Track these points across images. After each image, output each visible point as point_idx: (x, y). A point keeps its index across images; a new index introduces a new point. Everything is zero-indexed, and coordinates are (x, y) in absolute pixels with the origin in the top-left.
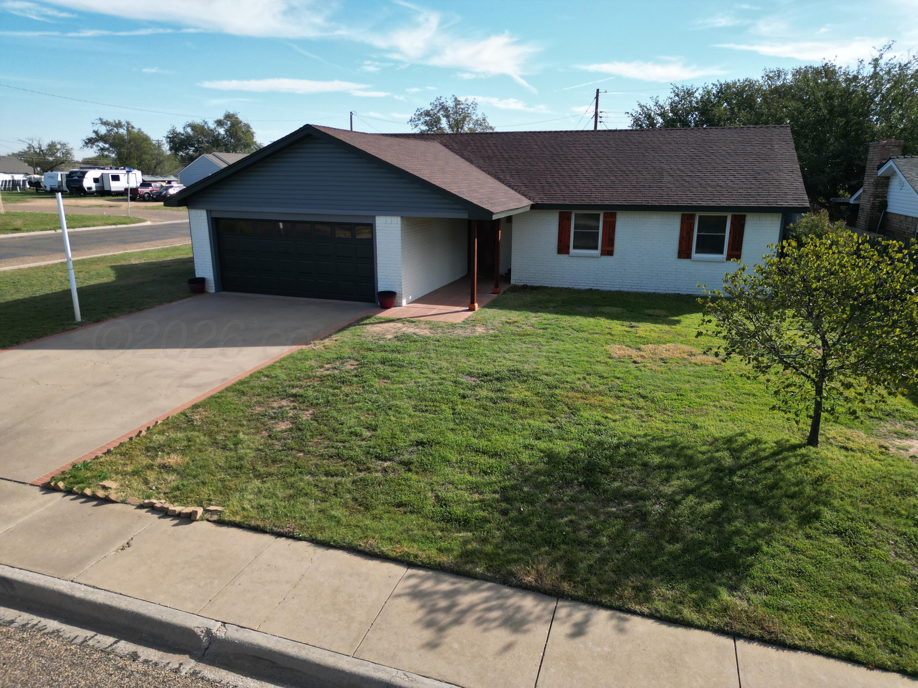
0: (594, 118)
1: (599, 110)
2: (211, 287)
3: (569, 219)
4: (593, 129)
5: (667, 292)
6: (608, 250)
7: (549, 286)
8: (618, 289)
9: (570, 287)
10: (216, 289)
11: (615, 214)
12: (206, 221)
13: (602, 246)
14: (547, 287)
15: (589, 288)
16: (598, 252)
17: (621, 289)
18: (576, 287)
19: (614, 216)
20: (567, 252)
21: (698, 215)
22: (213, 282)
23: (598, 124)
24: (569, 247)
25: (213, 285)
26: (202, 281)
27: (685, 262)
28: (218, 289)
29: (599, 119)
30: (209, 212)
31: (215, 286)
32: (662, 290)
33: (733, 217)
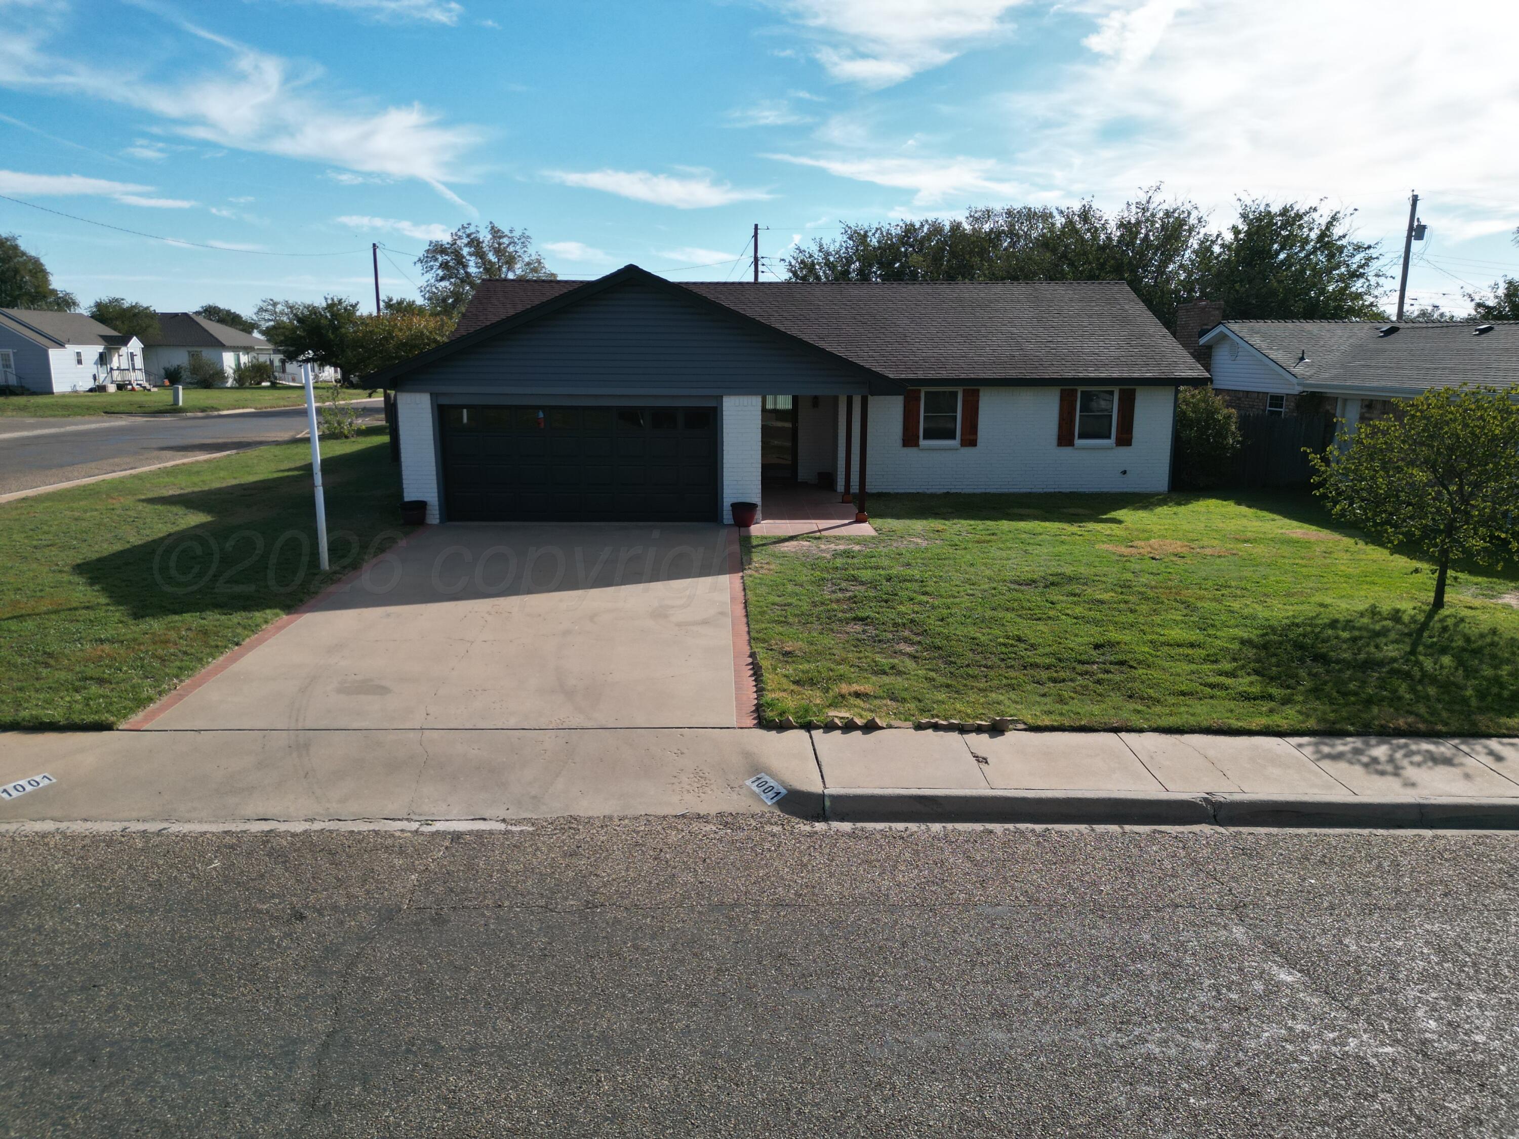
0: (753, 266)
1: (759, 255)
2: (434, 516)
3: (918, 399)
4: (752, 280)
5: (1045, 490)
6: (970, 441)
7: (891, 491)
8: (983, 491)
9: (920, 491)
10: (441, 519)
11: (978, 391)
12: (430, 410)
13: (962, 435)
14: (889, 493)
15: (945, 491)
16: (956, 443)
17: (988, 491)
18: (929, 492)
19: (976, 393)
20: (916, 445)
21: (1080, 389)
22: (437, 508)
23: (760, 274)
24: (918, 437)
25: (437, 512)
26: (421, 506)
27: (1067, 451)
28: (442, 520)
29: (760, 268)
30: (434, 396)
31: (440, 514)
32: (1038, 489)
33: (1122, 392)
